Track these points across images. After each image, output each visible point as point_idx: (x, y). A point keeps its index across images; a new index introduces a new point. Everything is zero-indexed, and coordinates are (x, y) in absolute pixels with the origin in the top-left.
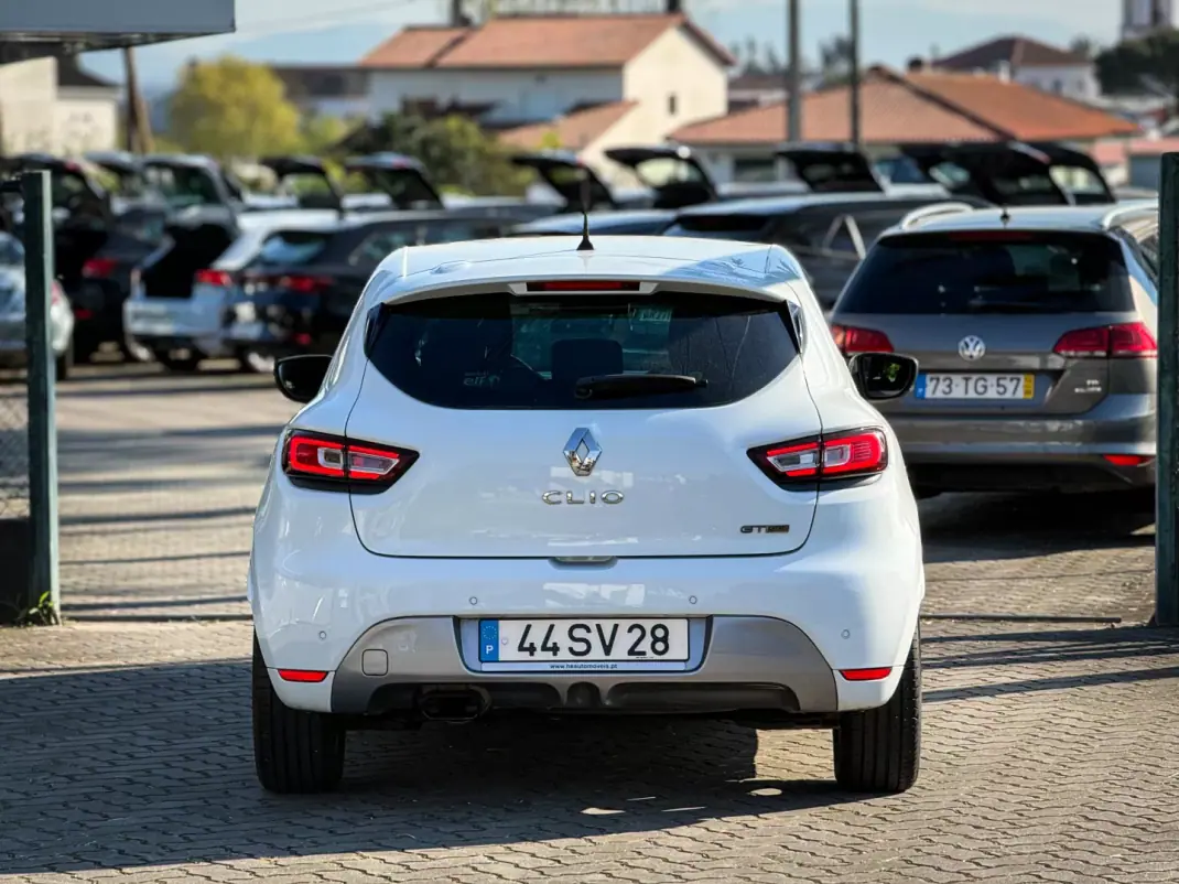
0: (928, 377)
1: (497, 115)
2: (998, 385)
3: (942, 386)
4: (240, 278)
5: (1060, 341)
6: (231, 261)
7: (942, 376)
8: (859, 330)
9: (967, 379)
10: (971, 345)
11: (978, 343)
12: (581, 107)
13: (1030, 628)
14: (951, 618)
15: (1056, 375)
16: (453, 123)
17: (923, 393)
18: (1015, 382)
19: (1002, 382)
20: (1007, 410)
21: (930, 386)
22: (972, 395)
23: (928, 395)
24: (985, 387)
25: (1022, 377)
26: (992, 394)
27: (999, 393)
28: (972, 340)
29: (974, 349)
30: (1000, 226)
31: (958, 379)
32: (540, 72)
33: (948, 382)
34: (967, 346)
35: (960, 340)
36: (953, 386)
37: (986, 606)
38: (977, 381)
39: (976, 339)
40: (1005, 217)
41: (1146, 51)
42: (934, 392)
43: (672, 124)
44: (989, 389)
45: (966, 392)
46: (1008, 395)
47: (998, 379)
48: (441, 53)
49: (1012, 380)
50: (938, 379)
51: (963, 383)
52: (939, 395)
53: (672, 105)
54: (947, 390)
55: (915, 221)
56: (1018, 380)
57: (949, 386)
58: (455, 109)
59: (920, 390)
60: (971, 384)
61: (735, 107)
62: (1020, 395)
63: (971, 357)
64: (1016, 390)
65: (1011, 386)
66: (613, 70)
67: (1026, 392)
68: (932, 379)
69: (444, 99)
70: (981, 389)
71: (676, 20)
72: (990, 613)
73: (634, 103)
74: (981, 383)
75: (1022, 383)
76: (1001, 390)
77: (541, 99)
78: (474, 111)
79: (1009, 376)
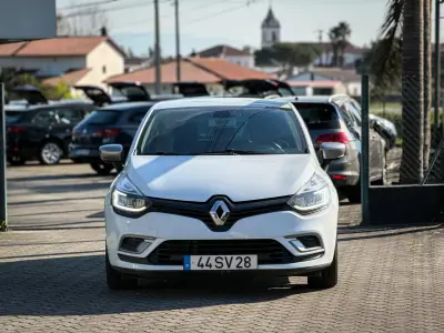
1: (39, 73)
12: (71, 71)
32: (55, 58)
41: (273, 50)
43: (104, 77)
48: (17, 51)
53: (104, 69)
58: (23, 72)
61: (126, 71)
66: (83, 57)
69: (18, 68)
71: (105, 39)
73: (90, 70)
78: (32, 72)
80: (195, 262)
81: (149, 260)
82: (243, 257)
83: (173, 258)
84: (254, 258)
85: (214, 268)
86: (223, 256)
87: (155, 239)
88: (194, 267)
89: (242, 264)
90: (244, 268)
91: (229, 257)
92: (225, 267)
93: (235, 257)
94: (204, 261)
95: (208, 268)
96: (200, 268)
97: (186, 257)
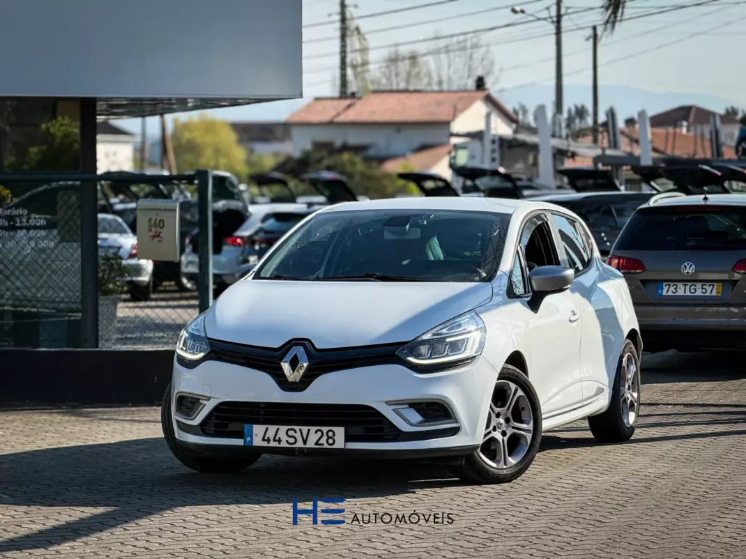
0: (664, 284)
1: (371, 152)
2: (702, 289)
3: (672, 289)
4: (251, 241)
5: (735, 265)
6: (245, 232)
7: (672, 284)
8: (628, 259)
9: (685, 285)
10: (688, 267)
11: (691, 266)
12: (424, 148)
13: (723, 409)
14: (681, 404)
15: (734, 283)
16: (346, 156)
17: (662, 292)
18: (711, 287)
19: (704, 287)
20: (707, 302)
21: (665, 289)
22: (688, 293)
23: (664, 293)
24: (695, 289)
25: (715, 284)
26: (699, 293)
27: (702, 292)
28: (688, 264)
29: (689, 269)
30: (703, 203)
31: (680, 285)
32: (399, 126)
33: (675, 287)
34: (686, 268)
35: (682, 264)
36: (678, 289)
37: (699, 400)
38: (690, 286)
39: (690, 264)
40: (706, 199)
42: (667, 292)
44: (697, 290)
45: (685, 292)
46: (708, 294)
47: (702, 285)
48: (339, 114)
49: (710, 285)
50: (670, 285)
51: (683, 288)
52: (670, 293)
54: (675, 291)
55: (656, 201)
56: (713, 285)
57: (676, 289)
58: (345, 148)
59: (660, 291)
60: (688, 288)
62: (714, 293)
63: (688, 273)
64: (712, 291)
65: (709, 289)
66: (445, 124)
67: (718, 292)
68: (666, 285)
69: (338, 142)
70: (693, 291)
71: (481, 94)
72: (701, 403)
74: (693, 287)
75: (715, 287)
76: (704, 291)
77: (399, 142)
78: (358, 149)
79: (708, 284)
80: (260, 435)
81: (203, 429)
82: (325, 429)
83: (232, 427)
84: (340, 432)
85: (284, 444)
86: (297, 428)
87: (209, 399)
88: (258, 442)
89: (323, 441)
90: (326, 446)
91: (305, 429)
92: (300, 444)
93: (314, 429)
94: (271, 434)
95: (276, 444)
96: (265, 444)
97: (246, 427)
